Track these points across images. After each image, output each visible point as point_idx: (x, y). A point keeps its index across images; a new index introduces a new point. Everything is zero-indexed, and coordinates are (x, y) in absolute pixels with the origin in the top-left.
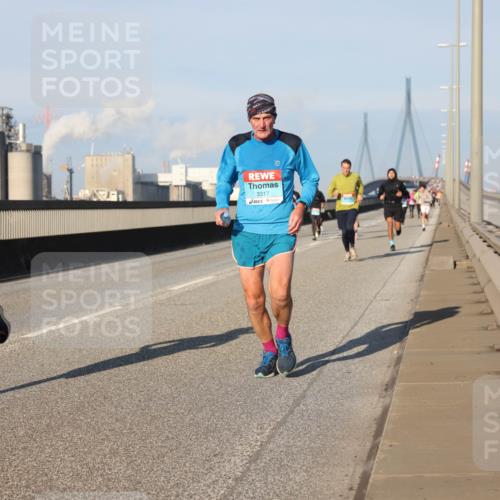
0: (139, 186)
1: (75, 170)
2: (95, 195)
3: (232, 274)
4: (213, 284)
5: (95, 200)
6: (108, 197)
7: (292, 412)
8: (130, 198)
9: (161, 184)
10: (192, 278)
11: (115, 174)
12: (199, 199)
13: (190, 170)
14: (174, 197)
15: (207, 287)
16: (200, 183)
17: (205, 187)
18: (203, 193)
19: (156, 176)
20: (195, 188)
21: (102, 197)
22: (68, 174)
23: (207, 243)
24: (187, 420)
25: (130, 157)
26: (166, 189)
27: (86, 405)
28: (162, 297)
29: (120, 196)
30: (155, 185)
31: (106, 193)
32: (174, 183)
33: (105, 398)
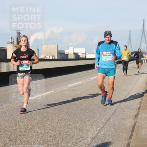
0: (59, 54)
1: (39, 49)
2: (45, 57)
3: (87, 81)
4: (81, 84)
5: (45, 58)
6: (49, 57)
7: (106, 124)
8: (56, 58)
9: (66, 53)
10: (75, 82)
11: (52, 50)
12: (77, 58)
13: (75, 49)
14: (70, 57)
15: (79, 85)
16: (78, 53)
17: (79, 54)
18: (79, 56)
19: (64, 51)
20: (76, 54)
21: (48, 57)
22: (37, 50)
23: (80, 72)
24: (73, 126)
25: (56, 45)
26: (67, 55)
27: (42, 122)
28: (66, 88)
29: (53, 57)
30: (64, 54)
31: (49, 56)
32: (70, 53)
33: (48, 119)
